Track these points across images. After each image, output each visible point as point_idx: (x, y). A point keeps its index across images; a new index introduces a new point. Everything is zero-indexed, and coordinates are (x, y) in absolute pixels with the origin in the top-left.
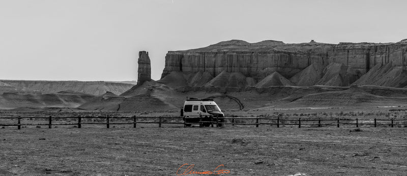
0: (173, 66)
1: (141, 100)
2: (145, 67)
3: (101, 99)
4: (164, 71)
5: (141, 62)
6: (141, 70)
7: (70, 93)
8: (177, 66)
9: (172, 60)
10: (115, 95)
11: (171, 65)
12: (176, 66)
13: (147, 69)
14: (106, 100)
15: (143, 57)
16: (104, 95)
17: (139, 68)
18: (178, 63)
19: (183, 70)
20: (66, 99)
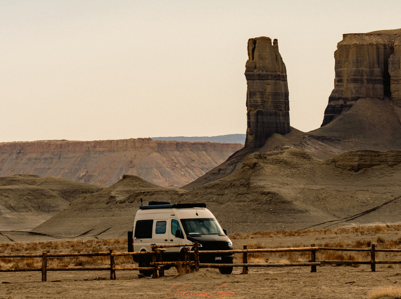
0: (362, 81)
1: (221, 199)
2: (269, 89)
3: (105, 199)
4: (331, 99)
5: (256, 72)
6: (258, 99)
7: (25, 182)
8: (375, 82)
9: (358, 62)
10: (150, 185)
11: (355, 81)
12: (369, 81)
13: (276, 95)
14: (121, 202)
15: (261, 58)
16: (114, 186)
17: (250, 94)
18: (377, 70)
19: (394, 95)
20: (12, 203)
